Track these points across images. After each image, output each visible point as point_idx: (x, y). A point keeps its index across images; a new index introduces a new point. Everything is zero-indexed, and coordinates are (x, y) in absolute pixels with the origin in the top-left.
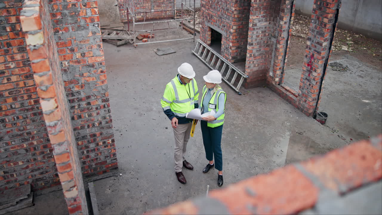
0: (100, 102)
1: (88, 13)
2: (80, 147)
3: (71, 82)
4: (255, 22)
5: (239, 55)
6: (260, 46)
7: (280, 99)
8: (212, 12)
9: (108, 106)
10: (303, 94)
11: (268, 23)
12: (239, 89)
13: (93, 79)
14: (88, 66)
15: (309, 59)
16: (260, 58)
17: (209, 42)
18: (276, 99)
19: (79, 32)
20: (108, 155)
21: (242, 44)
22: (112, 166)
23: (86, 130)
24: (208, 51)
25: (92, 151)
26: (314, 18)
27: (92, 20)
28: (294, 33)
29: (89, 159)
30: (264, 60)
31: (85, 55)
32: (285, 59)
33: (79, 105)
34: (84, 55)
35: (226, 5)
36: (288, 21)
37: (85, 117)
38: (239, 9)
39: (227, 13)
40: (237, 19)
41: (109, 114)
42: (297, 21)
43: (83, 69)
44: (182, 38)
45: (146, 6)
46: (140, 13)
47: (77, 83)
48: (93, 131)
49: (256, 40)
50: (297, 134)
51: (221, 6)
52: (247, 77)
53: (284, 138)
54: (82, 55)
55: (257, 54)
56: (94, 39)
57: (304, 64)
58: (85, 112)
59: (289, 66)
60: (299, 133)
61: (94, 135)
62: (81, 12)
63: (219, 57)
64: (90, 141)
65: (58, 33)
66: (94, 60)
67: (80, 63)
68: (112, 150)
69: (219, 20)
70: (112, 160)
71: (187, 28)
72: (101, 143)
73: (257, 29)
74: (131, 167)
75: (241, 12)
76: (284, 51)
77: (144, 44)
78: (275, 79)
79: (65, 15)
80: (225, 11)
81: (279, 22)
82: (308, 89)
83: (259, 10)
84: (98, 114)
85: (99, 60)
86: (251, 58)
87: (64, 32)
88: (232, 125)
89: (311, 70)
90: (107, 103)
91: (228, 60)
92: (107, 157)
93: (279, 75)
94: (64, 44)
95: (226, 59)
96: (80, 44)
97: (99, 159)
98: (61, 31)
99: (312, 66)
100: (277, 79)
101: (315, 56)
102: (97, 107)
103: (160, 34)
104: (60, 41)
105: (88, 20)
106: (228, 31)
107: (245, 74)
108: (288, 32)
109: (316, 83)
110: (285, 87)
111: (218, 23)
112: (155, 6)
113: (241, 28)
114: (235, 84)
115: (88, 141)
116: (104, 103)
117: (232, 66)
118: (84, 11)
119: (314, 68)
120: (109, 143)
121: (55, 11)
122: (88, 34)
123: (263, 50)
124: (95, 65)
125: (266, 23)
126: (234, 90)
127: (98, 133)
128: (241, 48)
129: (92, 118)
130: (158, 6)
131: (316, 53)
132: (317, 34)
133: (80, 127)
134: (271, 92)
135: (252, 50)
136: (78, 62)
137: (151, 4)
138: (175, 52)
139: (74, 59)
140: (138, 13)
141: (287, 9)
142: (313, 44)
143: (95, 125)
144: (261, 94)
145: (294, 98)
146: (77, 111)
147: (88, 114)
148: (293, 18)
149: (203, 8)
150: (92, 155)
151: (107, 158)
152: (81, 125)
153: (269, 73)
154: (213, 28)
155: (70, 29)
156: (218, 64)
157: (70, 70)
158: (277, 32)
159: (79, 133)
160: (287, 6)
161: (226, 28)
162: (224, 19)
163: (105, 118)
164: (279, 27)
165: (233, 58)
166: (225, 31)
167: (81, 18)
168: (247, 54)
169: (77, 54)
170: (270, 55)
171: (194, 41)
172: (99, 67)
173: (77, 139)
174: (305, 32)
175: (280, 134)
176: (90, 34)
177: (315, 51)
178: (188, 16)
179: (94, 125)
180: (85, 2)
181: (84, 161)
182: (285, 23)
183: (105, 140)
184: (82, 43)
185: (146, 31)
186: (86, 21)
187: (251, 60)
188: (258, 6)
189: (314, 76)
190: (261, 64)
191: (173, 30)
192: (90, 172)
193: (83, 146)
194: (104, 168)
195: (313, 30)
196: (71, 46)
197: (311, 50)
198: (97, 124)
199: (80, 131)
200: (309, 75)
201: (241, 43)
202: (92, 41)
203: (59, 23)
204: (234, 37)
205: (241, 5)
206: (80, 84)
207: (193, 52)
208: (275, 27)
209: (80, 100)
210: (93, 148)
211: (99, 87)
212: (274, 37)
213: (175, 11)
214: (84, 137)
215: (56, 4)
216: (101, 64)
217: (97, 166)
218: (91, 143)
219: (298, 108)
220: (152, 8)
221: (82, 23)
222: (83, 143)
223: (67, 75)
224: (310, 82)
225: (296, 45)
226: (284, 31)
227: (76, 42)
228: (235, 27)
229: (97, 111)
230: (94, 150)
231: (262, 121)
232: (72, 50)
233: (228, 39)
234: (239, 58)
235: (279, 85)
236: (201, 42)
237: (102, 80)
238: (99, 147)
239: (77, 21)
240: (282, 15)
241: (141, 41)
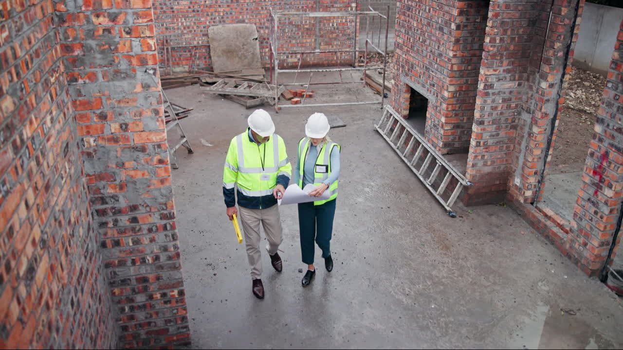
0: (155, 219)
1: (134, 47)
2: (116, 299)
3: (100, 177)
4: (490, 81)
5: (457, 140)
6: (499, 126)
7: (532, 233)
8: (413, 58)
9: (173, 227)
10: (581, 230)
11: (517, 83)
12: (451, 205)
13: (143, 175)
14: (133, 148)
15: (598, 161)
16: (498, 149)
17: (406, 112)
18: (525, 232)
19: (117, 83)
20: (172, 319)
21: (465, 121)
22: (178, 340)
23: (129, 269)
24: (403, 128)
25: (139, 307)
26: (613, 79)
27: (143, 62)
28: (571, 104)
29: (133, 323)
30: (506, 154)
31: (129, 127)
32: (546, 156)
33: (116, 221)
34: (126, 128)
35: (439, 47)
36: (558, 81)
37: (128, 244)
38: (462, 54)
39: (440, 61)
40: (458, 73)
41: (174, 243)
42: (580, 82)
43: (123, 155)
44: (361, 101)
45: (307, 42)
46: (295, 53)
47: (112, 180)
48: (141, 272)
49: (490, 115)
50: (562, 313)
51: (430, 48)
52: (469, 184)
53: (533, 318)
54: (121, 127)
55: (491, 142)
56: (146, 98)
57: (586, 171)
58: (126, 235)
59: (557, 165)
60: (567, 312)
61: (144, 280)
62: (122, 43)
63: (420, 141)
64: (137, 290)
65: (74, 83)
66: (146, 138)
67: (118, 142)
68: (180, 310)
69: (424, 73)
70: (178, 328)
71: (373, 84)
72: (158, 296)
73: (494, 94)
74: (217, 344)
75: (465, 61)
76: (546, 139)
77: (292, 107)
78: (524, 193)
79: (88, 50)
80: (435, 58)
81: (539, 83)
82: (591, 220)
83: (499, 58)
84: (152, 240)
85: (155, 138)
86: (479, 148)
87: (87, 81)
88: (427, 277)
89: (601, 184)
90: (171, 222)
91: (435, 148)
92: (170, 321)
93: (533, 186)
94: (87, 105)
95: (433, 145)
96: (119, 105)
97: (153, 324)
98: (81, 78)
99: (603, 176)
100: (529, 194)
101: (610, 156)
102: (150, 227)
103: (325, 92)
104: (80, 98)
105: (134, 62)
106: (439, 95)
107: (467, 178)
108: (557, 104)
109: (611, 211)
110: (544, 210)
111: (423, 79)
112: (322, 44)
113: (464, 90)
114: (446, 195)
115: (134, 290)
116: (164, 222)
117: (441, 161)
118: (128, 44)
119: (608, 180)
120: (173, 296)
121: (70, 40)
122: (135, 88)
123: (504, 136)
124: (146, 147)
125: (513, 84)
126: (443, 207)
127: (151, 277)
128: (463, 127)
129: (140, 247)
130: (328, 44)
131: (614, 150)
132: (618, 111)
133: (116, 262)
134: (515, 217)
135: (482, 134)
136: (114, 140)
137: (316, 40)
138: (345, 126)
139: (106, 133)
140: (292, 53)
141: (557, 58)
142: (608, 130)
143: (147, 261)
144: (494, 219)
145: (560, 235)
146: (112, 233)
147: (132, 239)
148: (567, 77)
149: (398, 51)
150: (141, 316)
151: (169, 324)
152: (120, 259)
153: (514, 179)
154: (414, 87)
155: (100, 76)
156: (417, 154)
157: (99, 154)
158: (533, 101)
159: (115, 273)
160: (556, 53)
161: (435, 88)
162: (433, 72)
163: (165, 249)
164: (537, 92)
165: (445, 145)
166: (434, 94)
167: (120, 55)
168: (471, 140)
169: (113, 125)
170: (516, 146)
171: (382, 108)
172: (156, 153)
173: (112, 284)
174: (593, 103)
175: (524, 309)
176: (139, 89)
177: (612, 145)
178: (379, 62)
179: (143, 261)
180: (130, 25)
181: (124, 324)
182: (551, 86)
183: (165, 291)
184: (122, 105)
185: (302, 86)
186: (130, 61)
187: (478, 151)
188: (498, 50)
189: (606, 196)
190: (499, 160)
191: (347, 86)
192: (135, 346)
193: (122, 297)
194: (164, 342)
195: (610, 103)
196: (100, 108)
197: (603, 143)
198: (149, 259)
199: (117, 270)
200: (596, 193)
201: (463, 119)
202: (141, 101)
203: (77, 63)
204: (450, 107)
205: (465, 48)
206: (117, 182)
207: (377, 127)
208: (530, 93)
209: (120, 212)
210: (142, 304)
211: (156, 189)
212: (527, 111)
213: (357, 53)
214: (124, 282)
215: (73, 27)
216: (159, 146)
217: (150, 336)
218: (139, 293)
219: (569, 257)
220: (317, 46)
221: (123, 66)
222: (122, 293)
223: (93, 164)
224: (597, 207)
225: (573, 127)
226: (548, 101)
227: (111, 101)
228: (452, 89)
229: (151, 235)
230: (144, 307)
231: (491, 277)
232: (103, 117)
233: (438, 108)
234: (457, 145)
235: (532, 204)
236: (392, 111)
237: (160, 178)
238: (153, 302)
239: (114, 61)
240: (545, 70)
241: (289, 102)
